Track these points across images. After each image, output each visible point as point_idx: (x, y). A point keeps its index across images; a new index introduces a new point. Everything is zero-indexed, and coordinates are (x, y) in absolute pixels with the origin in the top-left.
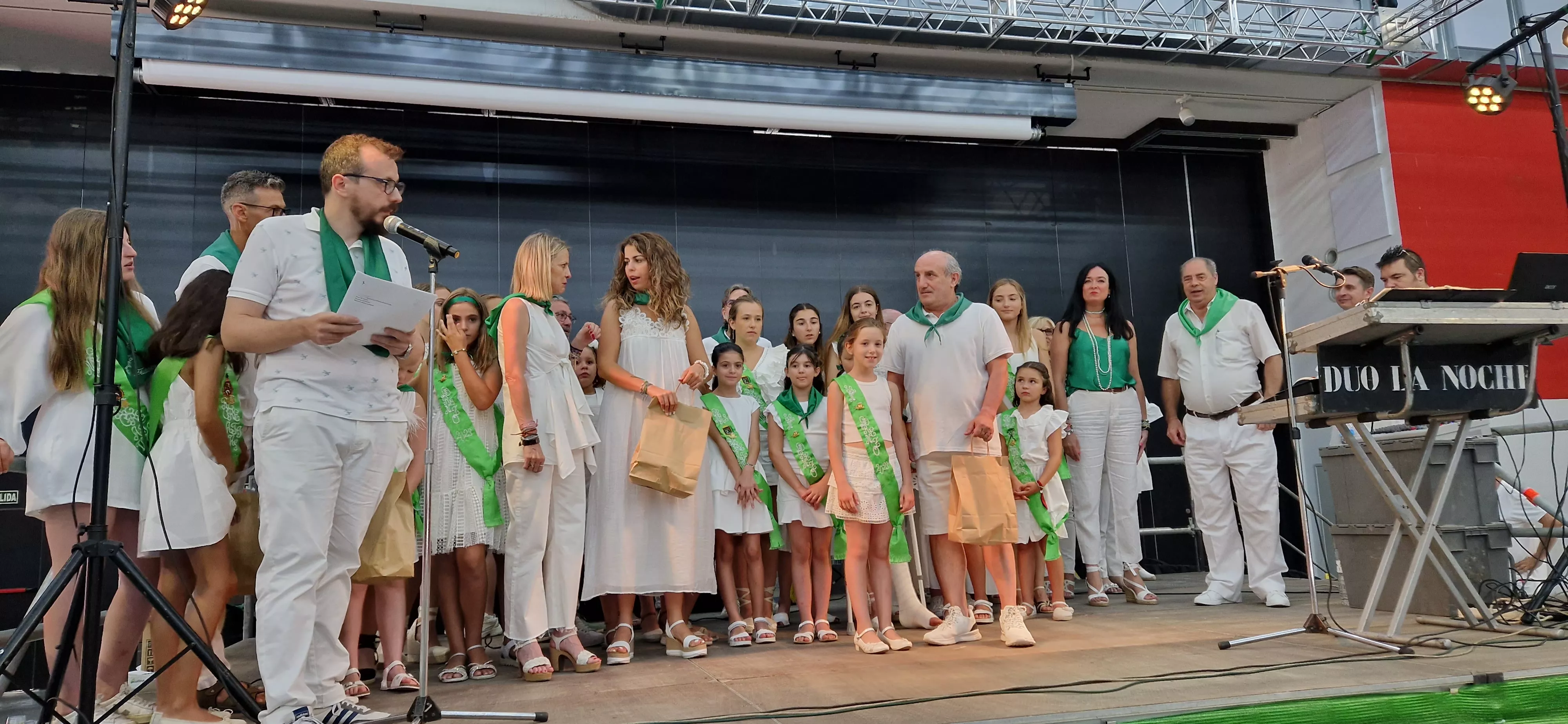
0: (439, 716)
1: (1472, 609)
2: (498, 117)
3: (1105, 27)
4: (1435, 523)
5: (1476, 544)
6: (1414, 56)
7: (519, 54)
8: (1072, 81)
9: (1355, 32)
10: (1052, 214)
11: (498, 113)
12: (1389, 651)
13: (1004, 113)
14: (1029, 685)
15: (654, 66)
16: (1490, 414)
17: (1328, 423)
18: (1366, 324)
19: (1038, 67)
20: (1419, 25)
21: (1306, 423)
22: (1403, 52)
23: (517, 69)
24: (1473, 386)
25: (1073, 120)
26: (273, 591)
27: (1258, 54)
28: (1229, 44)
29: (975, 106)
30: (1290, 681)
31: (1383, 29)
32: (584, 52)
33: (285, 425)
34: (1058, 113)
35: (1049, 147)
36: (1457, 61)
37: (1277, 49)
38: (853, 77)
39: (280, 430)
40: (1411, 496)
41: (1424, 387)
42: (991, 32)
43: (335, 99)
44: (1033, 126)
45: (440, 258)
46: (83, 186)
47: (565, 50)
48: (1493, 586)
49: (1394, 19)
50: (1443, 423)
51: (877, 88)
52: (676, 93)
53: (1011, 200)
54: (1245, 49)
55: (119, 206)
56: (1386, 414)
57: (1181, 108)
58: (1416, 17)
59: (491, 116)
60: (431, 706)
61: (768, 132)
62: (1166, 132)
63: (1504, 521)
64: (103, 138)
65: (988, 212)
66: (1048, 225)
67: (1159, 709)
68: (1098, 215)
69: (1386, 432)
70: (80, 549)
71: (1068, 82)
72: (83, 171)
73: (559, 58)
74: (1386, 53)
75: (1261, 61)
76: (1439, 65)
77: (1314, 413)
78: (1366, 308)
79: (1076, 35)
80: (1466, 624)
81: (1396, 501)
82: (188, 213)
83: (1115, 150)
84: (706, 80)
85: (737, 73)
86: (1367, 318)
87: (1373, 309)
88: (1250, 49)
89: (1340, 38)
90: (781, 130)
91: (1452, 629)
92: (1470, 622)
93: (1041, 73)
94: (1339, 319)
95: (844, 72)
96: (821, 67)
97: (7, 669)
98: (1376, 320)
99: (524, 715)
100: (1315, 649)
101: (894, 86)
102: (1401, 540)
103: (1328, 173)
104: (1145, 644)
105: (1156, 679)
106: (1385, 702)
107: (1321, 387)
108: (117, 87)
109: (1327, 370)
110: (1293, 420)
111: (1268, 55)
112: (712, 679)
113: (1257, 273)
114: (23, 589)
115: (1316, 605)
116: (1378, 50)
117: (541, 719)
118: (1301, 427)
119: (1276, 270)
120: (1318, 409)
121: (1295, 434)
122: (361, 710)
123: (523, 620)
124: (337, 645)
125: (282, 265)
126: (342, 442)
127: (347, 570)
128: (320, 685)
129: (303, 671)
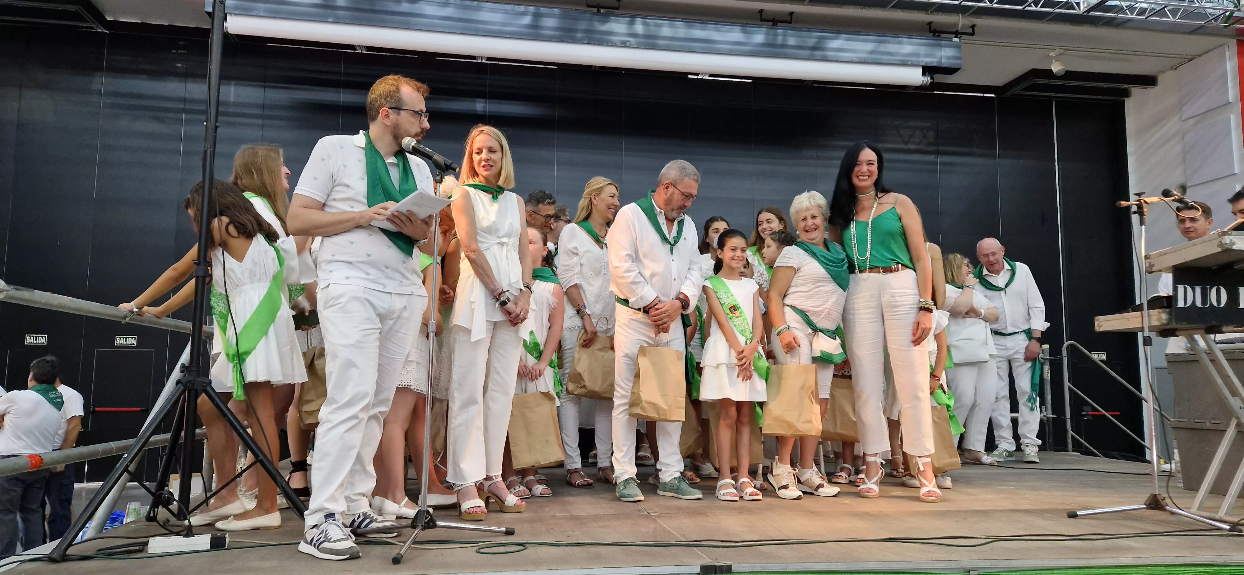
0: (435, 526)
2: (488, 62)
7: (506, 12)
8: (959, 36)
10: (936, 148)
11: (489, 59)
12: (1220, 529)
13: (900, 63)
15: (611, 22)
17: (1177, 333)
18: (1219, 250)
19: (930, 24)
21: (1157, 332)
23: (504, 24)
25: (958, 69)
26: (328, 421)
27: (1127, 14)
28: (1102, 5)
29: (874, 56)
30: (1130, 549)
32: (557, 11)
33: (341, 296)
34: (945, 63)
35: (936, 92)
37: (1142, 10)
38: (772, 32)
39: (335, 301)
43: (367, 46)
44: (924, 74)
45: (444, 172)
46: (184, 111)
47: (542, 9)
51: (792, 41)
52: (628, 44)
53: (901, 135)
54: (1116, 10)
55: (213, 126)
56: (1231, 328)
57: (1054, 61)
59: (483, 61)
60: (430, 518)
61: (700, 77)
62: (1038, 81)
64: (202, 75)
66: (932, 158)
68: (975, 150)
69: (1228, 343)
70: (182, 383)
71: (956, 37)
72: (184, 100)
73: (537, 16)
75: (1129, 20)
77: (1165, 325)
78: (1220, 236)
81: (1234, 403)
82: (257, 133)
83: (993, 95)
84: (653, 33)
85: (677, 28)
86: (1221, 244)
87: (1227, 237)
88: (1120, 9)
89: (1202, 2)
90: (711, 75)
93: (932, 29)
94: (1194, 245)
95: (765, 28)
96: (746, 24)
97: (130, 469)
98: (1229, 247)
99: (497, 529)
100: (1154, 523)
101: (806, 39)
102: (1237, 435)
103: (1183, 119)
104: (1003, 509)
105: (1012, 538)
106: (1215, 571)
107: (1174, 302)
108: (212, 36)
109: (1181, 288)
110: (1146, 330)
111: (1136, 15)
112: (643, 512)
113: (1122, 203)
114: (139, 409)
115: (1157, 486)
116: (1236, 12)
117: (509, 532)
118: (1153, 335)
119: (1138, 200)
120: (1170, 321)
121: (1148, 341)
122: (377, 519)
123: (459, 467)
124: (368, 468)
125: (336, 172)
126: (382, 311)
127: (379, 412)
128: (349, 497)
129: (342, 485)
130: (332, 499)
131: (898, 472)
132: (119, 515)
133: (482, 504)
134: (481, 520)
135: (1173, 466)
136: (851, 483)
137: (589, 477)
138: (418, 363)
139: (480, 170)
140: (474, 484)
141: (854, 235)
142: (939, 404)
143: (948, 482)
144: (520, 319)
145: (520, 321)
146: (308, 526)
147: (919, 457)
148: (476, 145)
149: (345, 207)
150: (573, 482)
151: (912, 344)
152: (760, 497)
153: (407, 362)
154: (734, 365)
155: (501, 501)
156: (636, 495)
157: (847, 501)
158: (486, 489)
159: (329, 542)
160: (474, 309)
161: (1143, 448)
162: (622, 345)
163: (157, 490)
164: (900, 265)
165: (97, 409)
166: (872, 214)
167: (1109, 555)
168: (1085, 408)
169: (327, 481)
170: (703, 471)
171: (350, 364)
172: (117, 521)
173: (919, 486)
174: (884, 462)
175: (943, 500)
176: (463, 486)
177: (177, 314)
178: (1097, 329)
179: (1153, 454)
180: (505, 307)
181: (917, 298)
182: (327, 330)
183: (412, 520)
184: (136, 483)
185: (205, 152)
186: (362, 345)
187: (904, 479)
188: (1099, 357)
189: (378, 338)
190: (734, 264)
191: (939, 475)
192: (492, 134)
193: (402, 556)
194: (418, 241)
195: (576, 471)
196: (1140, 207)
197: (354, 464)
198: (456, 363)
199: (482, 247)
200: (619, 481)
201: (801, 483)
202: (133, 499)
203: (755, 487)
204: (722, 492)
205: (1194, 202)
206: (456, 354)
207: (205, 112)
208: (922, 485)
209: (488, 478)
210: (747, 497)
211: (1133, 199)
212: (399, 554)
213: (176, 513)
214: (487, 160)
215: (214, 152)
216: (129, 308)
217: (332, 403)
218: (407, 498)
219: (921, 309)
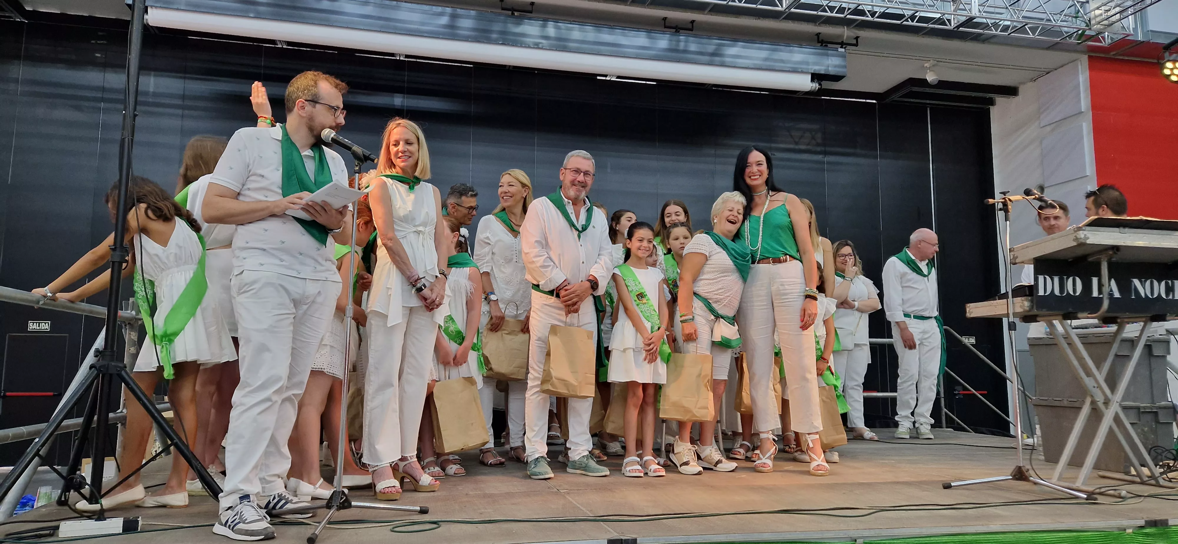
0: (350, 506)
1: (1143, 468)
2: (406, 59)
3: (873, 6)
4: (1119, 401)
5: (1149, 417)
6: (1114, 37)
7: (424, 12)
8: (844, 46)
9: (1070, 16)
10: (823, 149)
11: (407, 56)
12: (1077, 497)
13: (791, 70)
14: (796, 508)
15: (525, 25)
16: (1168, 318)
17: (1038, 319)
18: (1075, 244)
19: (818, 34)
20: (1120, 12)
21: (1020, 318)
22: (1106, 33)
23: (423, 24)
24: (1155, 296)
25: (845, 77)
26: (242, 404)
27: (992, 30)
28: (969, 22)
29: (768, 63)
30: (997, 517)
31: (1092, 15)
32: (473, 13)
33: (254, 282)
34: (832, 71)
35: (823, 98)
36: (1148, 42)
37: (1006, 27)
38: (675, 38)
39: (249, 287)
40: (1101, 377)
41: (1117, 295)
42: (784, 7)
43: (287, 42)
44: (812, 80)
45: (363, 163)
46: (102, 100)
47: (458, 10)
48: (1159, 451)
49: (1101, 7)
50: (1128, 324)
51: (693, 47)
52: (540, 46)
53: (791, 136)
54: (981, 27)
55: (131, 115)
56: (1085, 315)
57: (928, 71)
58: (1119, 6)
59: (402, 59)
60: (345, 498)
61: (608, 78)
62: (916, 89)
63: (1172, 402)
64: (121, 65)
65: (773, 145)
66: (820, 157)
67: (897, 532)
68: (858, 151)
69: (1083, 328)
70: (96, 367)
71: (842, 47)
72: (103, 89)
73: (454, 16)
74: (1093, 33)
75: (994, 36)
76: (1134, 44)
77: (1028, 311)
78: (1075, 231)
79: (850, 11)
80: (1138, 479)
81: (1089, 382)
82: (176, 123)
83: (874, 101)
84: (563, 37)
85: (587, 32)
86: (1076, 239)
87: (1081, 232)
88: (986, 26)
89: (1058, 21)
90: (618, 77)
91: (1128, 483)
92: (1140, 478)
93: (820, 40)
94: (1053, 239)
95: (668, 34)
96: (651, 30)
97: (40, 453)
98: (1083, 241)
99: (411, 508)
100: (1018, 493)
101: (707, 46)
102: (1091, 413)
103: (1041, 126)
104: (885, 481)
105: (894, 509)
106: (1074, 537)
107: (1035, 291)
108: (132, 27)
109: (1041, 278)
110: (1011, 316)
111: (1000, 32)
112: (553, 489)
113: (990, 200)
114: (51, 394)
115: (1021, 459)
116: (1087, 31)
117: (424, 511)
118: (1017, 321)
119: (1004, 198)
120: (1032, 308)
121: (1012, 327)
122: (292, 500)
123: (375, 448)
124: (283, 450)
125: (251, 162)
126: (296, 296)
127: (293, 394)
128: (264, 479)
129: (255, 467)
130: (247, 480)
131: (790, 448)
132: (30, 500)
133: (397, 484)
134: (396, 500)
135: (1036, 440)
136: (748, 459)
137: (501, 456)
138: (331, 347)
139: (399, 162)
140: (389, 465)
141: (747, 227)
142: (828, 385)
143: (836, 457)
144: (435, 304)
145: (436, 306)
146: (223, 508)
147: (809, 434)
148: (394, 137)
149: (259, 196)
150: (486, 461)
151: (801, 330)
152: (664, 473)
153: (321, 345)
154: (640, 349)
155: (416, 481)
156: (547, 473)
157: (743, 475)
158: (401, 470)
159: (244, 523)
160: (390, 295)
161: (1008, 423)
162: (535, 329)
163: (68, 475)
164: (788, 256)
165: (8, 394)
166: (765, 209)
167: (981, 523)
168: (956, 388)
169: (240, 464)
170: (610, 449)
171: (263, 348)
172: (28, 505)
173: (809, 461)
174: (776, 439)
175: (831, 473)
176: (379, 467)
177: (92, 299)
178: (968, 315)
179: (1017, 428)
180: (421, 293)
181: (804, 286)
182: (240, 315)
183: (327, 501)
184: (47, 468)
185: (123, 140)
186: (276, 330)
187: (796, 454)
188: (969, 341)
189: (291, 323)
190: (640, 254)
191: (827, 450)
192: (409, 127)
193: (317, 536)
194: (332, 230)
195: (488, 451)
196: (1005, 204)
197: (268, 446)
198: (372, 347)
199: (399, 235)
200: (530, 460)
201: (701, 460)
202: (45, 483)
203: (658, 464)
204: (628, 469)
205: (1053, 201)
206: (372, 338)
207: (124, 102)
208: (812, 459)
209: (403, 459)
210: (650, 474)
211: (998, 198)
212: (314, 534)
213: (88, 496)
214: (403, 152)
215: (132, 140)
216: (43, 294)
217: (246, 387)
218: (322, 479)
219: (807, 296)
